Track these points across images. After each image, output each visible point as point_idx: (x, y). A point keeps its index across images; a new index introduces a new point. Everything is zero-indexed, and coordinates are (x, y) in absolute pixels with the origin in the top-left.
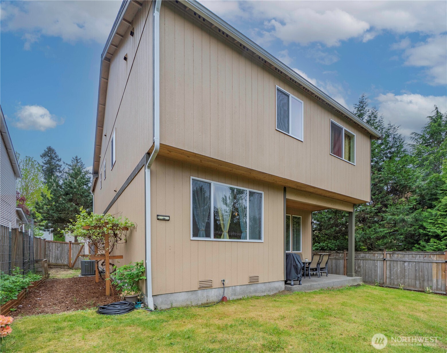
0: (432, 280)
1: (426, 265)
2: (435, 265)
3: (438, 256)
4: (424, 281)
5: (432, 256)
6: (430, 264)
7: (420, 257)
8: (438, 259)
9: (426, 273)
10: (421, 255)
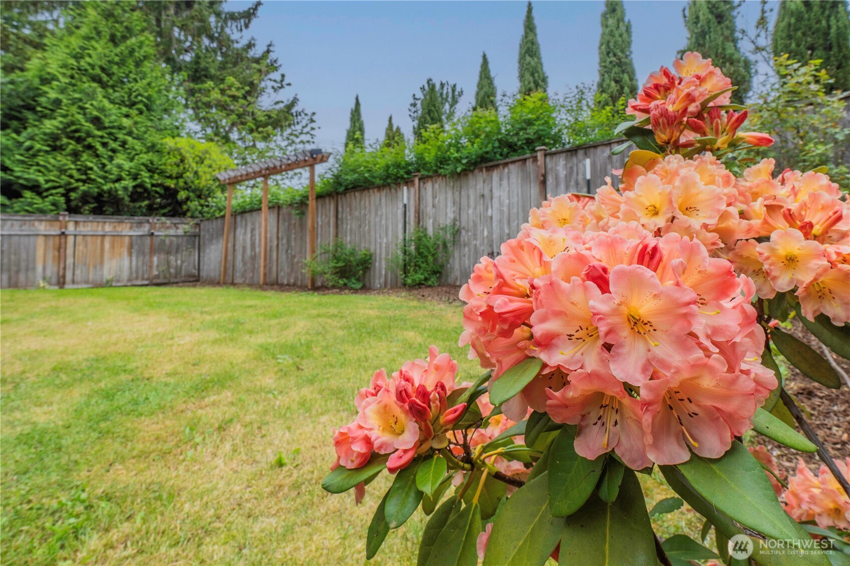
0: (34, 269)
1: (24, 241)
2: (41, 241)
3: (48, 223)
4: (18, 272)
5: (37, 223)
6: (32, 239)
7: (12, 225)
8: (48, 228)
9: (23, 256)
10: (15, 222)
